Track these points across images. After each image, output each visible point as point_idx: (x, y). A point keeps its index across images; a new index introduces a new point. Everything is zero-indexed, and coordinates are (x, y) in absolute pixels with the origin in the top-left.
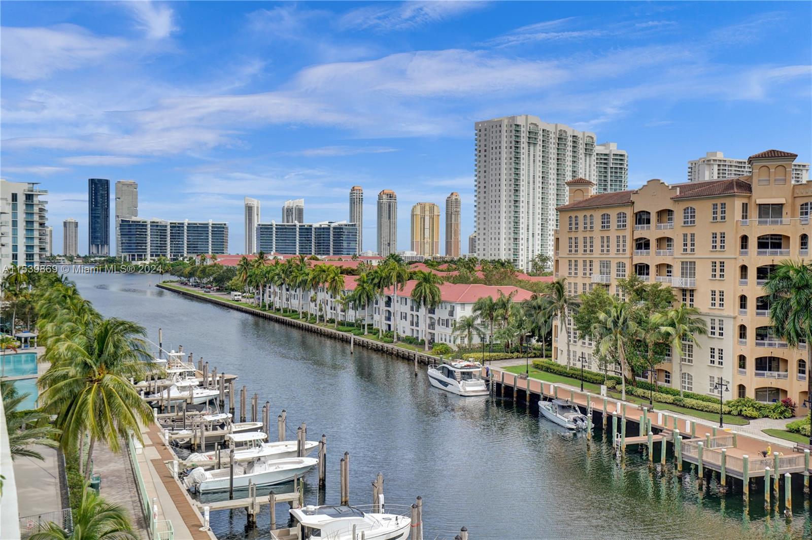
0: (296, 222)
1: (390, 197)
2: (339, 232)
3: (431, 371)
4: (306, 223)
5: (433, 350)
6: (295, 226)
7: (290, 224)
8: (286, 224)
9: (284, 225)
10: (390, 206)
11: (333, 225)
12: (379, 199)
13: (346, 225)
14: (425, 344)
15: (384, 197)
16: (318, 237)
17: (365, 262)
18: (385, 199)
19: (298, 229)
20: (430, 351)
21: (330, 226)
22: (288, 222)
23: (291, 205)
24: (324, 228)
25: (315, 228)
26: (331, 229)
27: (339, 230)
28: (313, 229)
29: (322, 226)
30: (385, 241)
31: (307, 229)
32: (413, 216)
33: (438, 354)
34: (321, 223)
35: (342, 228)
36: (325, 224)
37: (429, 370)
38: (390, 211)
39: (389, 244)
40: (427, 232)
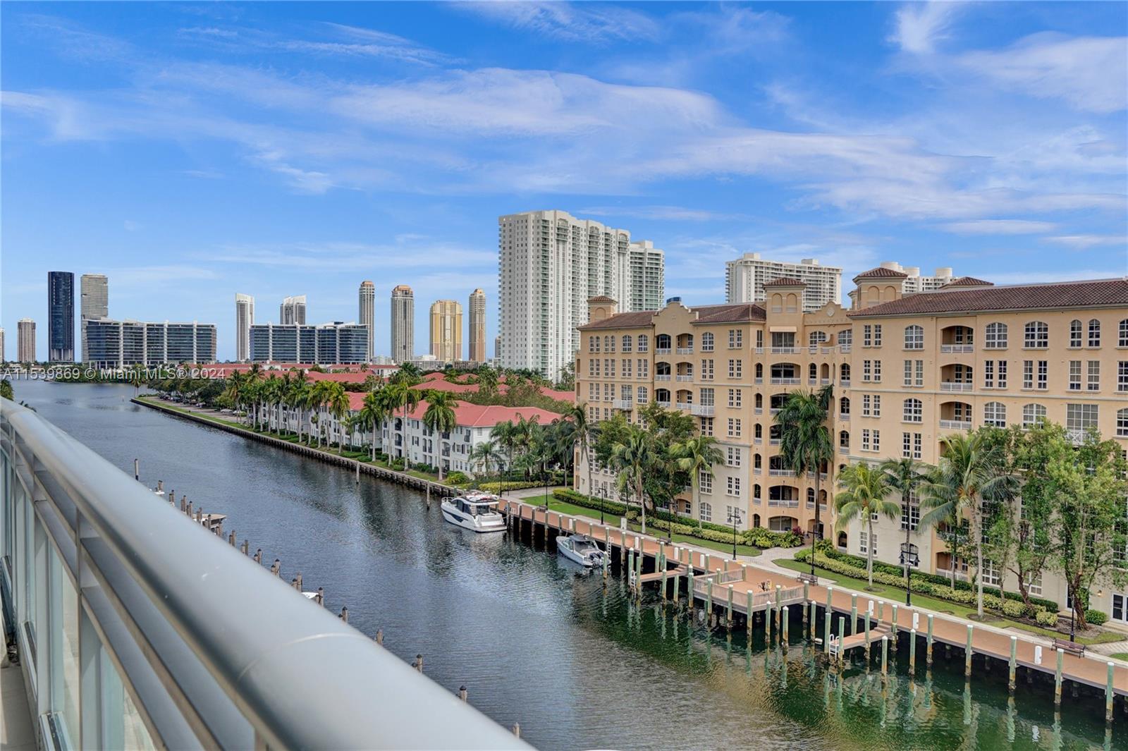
0: (297, 324)
1: (406, 294)
2: (346, 335)
3: (446, 505)
4: (309, 323)
5: (448, 479)
6: (295, 327)
7: (290, 325)
8: (284, 325)
10: (405, 304)
11: (339, 326)
12: (394, 296)
13: (355, 327)
14: (438, 471)
15: (399, 293)
16: (322, 341)
17: (376, 372)
18: (400, 296)
19: (298, 332)
20: (444, 481)
21: (336, 327)
22: (287, 323)
23: (291, 303)
24: (329, 331)
25: (319, 331)
26: (337, 331)
27: (346, 333)
28: (316, 331)
29: (327, 328)
30: (400, 344)
31: (309, 331)
32: (432, 315)
33: (453, 483)
34: (326, 324)
35: (350, 331)
36: (330, 325)
37: (443, 504)
38: (405, 310)
39: (405, 347)
40: (448, 333)
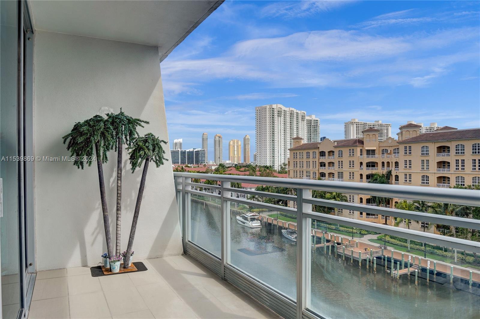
0: (179, 149)
1: (220, 137)
2: (197, 153)
3: (238, 217)
4: (183, 150)
5: (239, 208)
6: (179, 151)
7: (176, 150)
8: (174, 150)
9: (174, 151)
10: (219, 141)
11: (195, 150)
12: (215, 138)
13: (201, 150)
14: (235, 205)
15: (217, 137)
16: (188, 156)
17: (209, 167)
18: (217, 138)
19: (180, 152)
21: (193, 151)
22: (175, 149)
23: (177, 142)
24: (191, 152)
25: (187, 152)
26: (194, 152)
28: (186, 152)
29: (190, 151)
30: (217, 156)
31: (183, 152)
32: (229, 145)
33: (240, 209)
34: (190, 150)
35: (199, 152)
36: (191, 150)
37: (237, 217)
38: (219, 144)
39: (219, 158)
40: (236, 152)
